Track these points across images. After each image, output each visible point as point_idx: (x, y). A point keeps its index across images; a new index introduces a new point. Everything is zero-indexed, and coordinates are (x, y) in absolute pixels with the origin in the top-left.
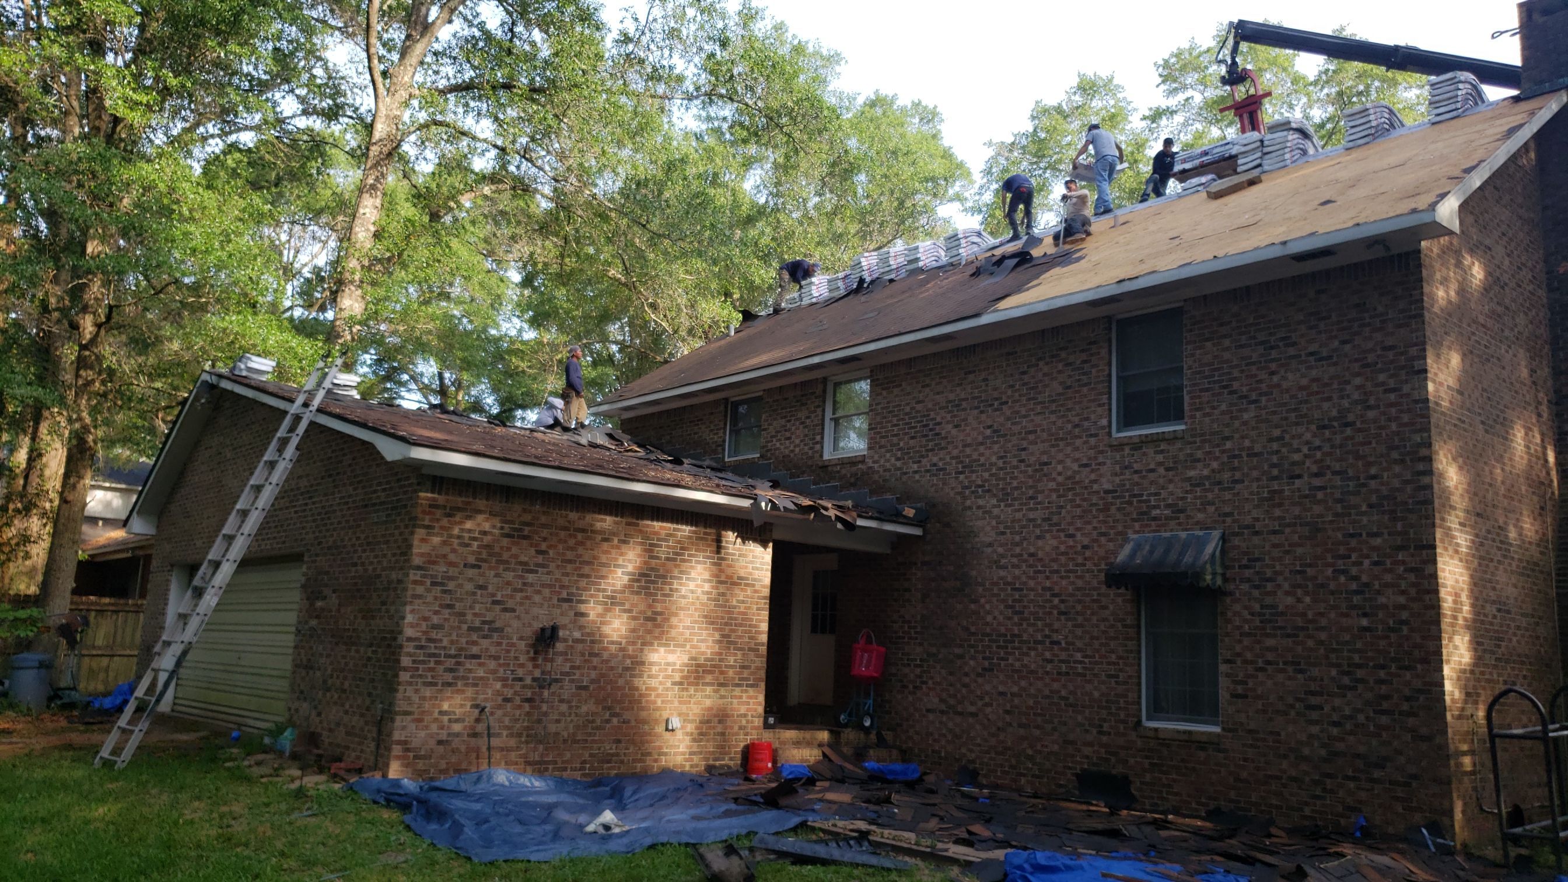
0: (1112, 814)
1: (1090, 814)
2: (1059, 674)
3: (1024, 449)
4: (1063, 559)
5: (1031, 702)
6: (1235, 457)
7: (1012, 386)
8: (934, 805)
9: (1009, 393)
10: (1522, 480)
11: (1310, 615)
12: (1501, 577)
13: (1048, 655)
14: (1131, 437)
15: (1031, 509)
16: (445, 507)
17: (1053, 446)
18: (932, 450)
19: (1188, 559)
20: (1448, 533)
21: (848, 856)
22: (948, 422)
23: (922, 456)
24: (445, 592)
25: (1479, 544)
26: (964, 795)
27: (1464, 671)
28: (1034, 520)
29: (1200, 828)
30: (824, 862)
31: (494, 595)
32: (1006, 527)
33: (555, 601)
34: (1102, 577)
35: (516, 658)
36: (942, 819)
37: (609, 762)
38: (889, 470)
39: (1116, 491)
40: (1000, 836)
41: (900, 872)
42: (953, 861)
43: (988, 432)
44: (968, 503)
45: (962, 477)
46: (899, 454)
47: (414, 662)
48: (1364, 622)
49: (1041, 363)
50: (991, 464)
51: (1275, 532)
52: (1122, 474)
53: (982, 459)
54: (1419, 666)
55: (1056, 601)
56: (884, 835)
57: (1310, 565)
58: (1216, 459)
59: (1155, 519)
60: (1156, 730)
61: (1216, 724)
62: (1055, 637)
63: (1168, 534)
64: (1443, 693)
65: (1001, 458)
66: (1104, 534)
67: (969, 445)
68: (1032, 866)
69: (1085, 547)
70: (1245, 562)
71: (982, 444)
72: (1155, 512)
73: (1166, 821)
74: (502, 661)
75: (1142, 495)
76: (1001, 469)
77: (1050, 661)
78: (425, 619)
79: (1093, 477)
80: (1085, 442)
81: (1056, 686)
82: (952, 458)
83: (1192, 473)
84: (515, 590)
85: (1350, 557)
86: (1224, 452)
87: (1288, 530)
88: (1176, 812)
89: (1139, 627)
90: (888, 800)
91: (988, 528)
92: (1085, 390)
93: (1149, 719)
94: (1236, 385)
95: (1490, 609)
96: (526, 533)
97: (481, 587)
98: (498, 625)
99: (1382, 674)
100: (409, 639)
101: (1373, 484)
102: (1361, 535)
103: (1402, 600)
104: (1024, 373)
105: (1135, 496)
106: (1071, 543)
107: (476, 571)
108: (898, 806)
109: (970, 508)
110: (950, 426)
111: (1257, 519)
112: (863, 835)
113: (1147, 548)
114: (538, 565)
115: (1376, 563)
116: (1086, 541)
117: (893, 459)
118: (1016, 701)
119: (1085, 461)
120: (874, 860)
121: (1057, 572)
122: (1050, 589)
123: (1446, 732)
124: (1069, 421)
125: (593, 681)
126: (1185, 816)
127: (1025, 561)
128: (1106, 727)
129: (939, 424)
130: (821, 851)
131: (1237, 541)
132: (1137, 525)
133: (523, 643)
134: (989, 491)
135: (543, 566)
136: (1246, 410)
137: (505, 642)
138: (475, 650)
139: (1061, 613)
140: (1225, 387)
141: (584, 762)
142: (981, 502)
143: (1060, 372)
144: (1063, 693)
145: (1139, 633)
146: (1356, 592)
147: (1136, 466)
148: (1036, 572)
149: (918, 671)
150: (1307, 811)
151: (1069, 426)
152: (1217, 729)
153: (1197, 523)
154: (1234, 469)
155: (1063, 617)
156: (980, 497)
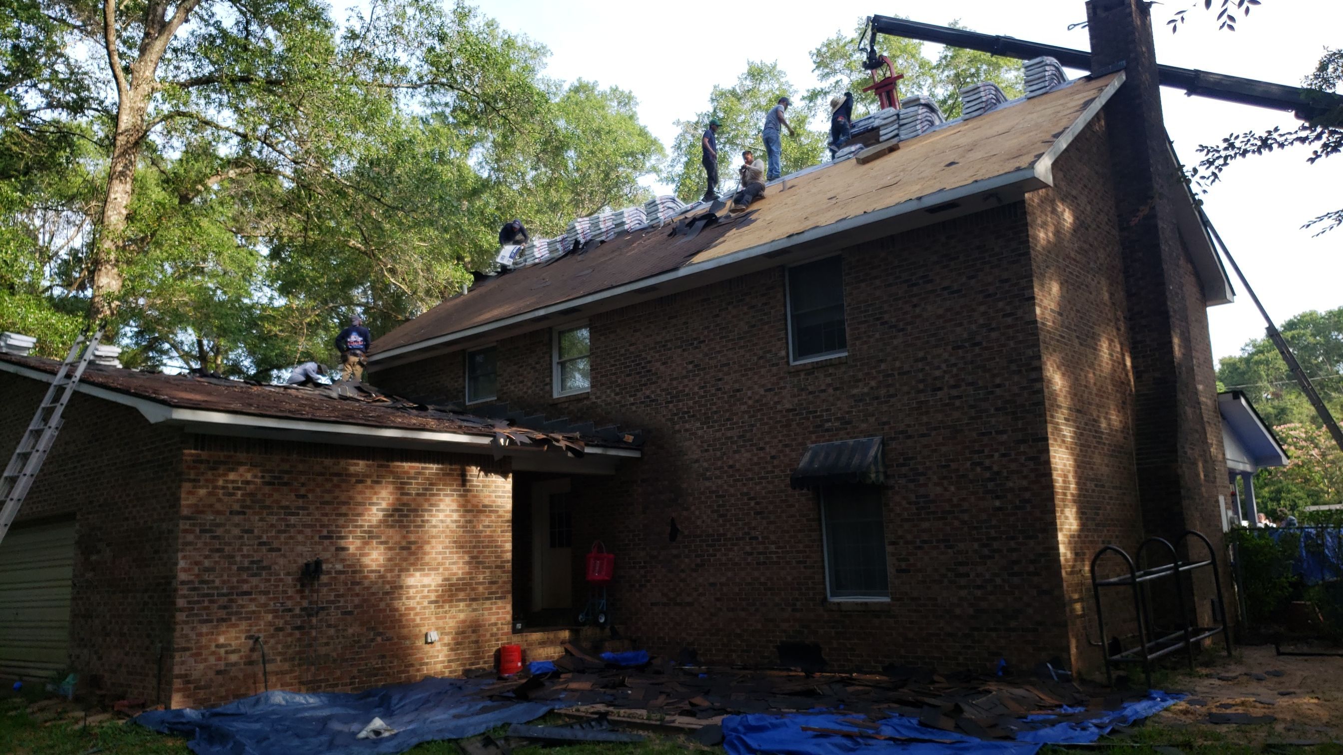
0: (807, 677)
1: (790, 679)
2: (758, 564)
3: (720, 380)
4: (756, 468)
5: (737, 590)
6: (889, 375)
7: (707, 328)
8: (662, 684)
9: (706, 333)
10: (1108, 381)
11: (955, 500)
12: (1097, 459)
13: (748, 549)
14: (805, 365)
15: (729, 429)
16: (208, 462)
17: (743, 375)
18: (645, 385)
19: (856, 461)
20: (1057, 429)
21: (590, 735)
22: (657, 361)
23: (638, 390)
24: (214, 538)
25: (1079, 435)
26: (686, 673)
27: (1072, 536)
28: (731, 437)
29: (878, 682)
30: (570, 743)
31: (260, 537)
32: (709, 446)
33: (317, 539)
34: (788, 480)
35: (285, 592)
36: (668, 695)
37: (376, 675)
38: (610, 404)
39: (795, 410)
40: (717, 705)
41: (635, 744)
42: (679, 730)
43: (690, 367)
44: (677, 427)
45: (671, 405)
46: (618, 389)
47: (189, 602)
48: (997, 503)
49: (730, 308)
50: (694, 394)
51: (923, 435)
52: (799, 395)
53: (687, 390)
54: (1040, 535)
55: (752, 503)
56: (621, 714)
57: (952, 461)
58: (874, 378)
59: (827, 430)
60: (839, 604)
61: (886, 595)
62: (754, 533)
63: (839, 442)
64: (1058, 554)
65: (703, 387)
66: (786, 446)
67: (676, 379)
68: (745, 727)
69: (773, 457)
70: (901, 461)
71: (686, 377)
72: (829, 425)
73: (851, 679)
74: (271, 596)
75: (816, 412)
76: (702, 397)
77: (751, 554)
78: (196, 563)
79: (776, 399)
80: (770, 371)
81: (756, 574)
82: (663, 390)
83: (855, 391)
84: (279, 532)
85: (983, 451)
86: (879, 372)
87: (933, 433)
88: (859, 671)
89: (820, 520)
90: (622, 684)
91: (695, 448)
92: (766, 327)
93: (833, 595)
94: (886, 317)
95: (1090, 485)
96: (285, 480)
97: (247, 531)
98: (265, 564)
99: (1012, 544)
100: (183, 583)
101: (998, 391)
102: (991, 433)
103: (1025, 483)
104: (717, 316)
105: (811, 412)
106: (762, 455)
107: (242, 517)
108: (631, 689)
109: (679, 431)
110: (659, 363)
111: (909, 426)
112: (603, 716)
113: (823, 454)
114: (299, 508)
115: (1004, 455)
116: (773, 452)
117: (613, 395)
118: (725, 589)
119: (769, 386)
120: (612, 737)
121: (752, 479)
122: (747, 494)
123: (1062, 586)
124: (755, 354)
125: (356, 607)
126: (866, 673)
127: (726, 472)
128: (798, 604)
129: (650, 362)
130: (567, 734)
131: (893, 444)
132: (814, 437)
133: (290, 578)
134: (693, 416)
135: (303, 508)
136: (895, 337)
137: (273, 578)
138: (246, 587)
139: (757, 513)
140: (878, 319)
141: (354, 677)
142: (687, 426)
143: (745, 314)
144: (762, 580)
145: (820, 525)
146: (991, 480)
147: (810, 388)
148: (735, 481)
149: (642, 572)
150: (961, 659)
151: (755, 358)
152: (886, 600)
153: (861, 432)
154: (889, 386)
155: (758, 517)
156: (686, 422)
